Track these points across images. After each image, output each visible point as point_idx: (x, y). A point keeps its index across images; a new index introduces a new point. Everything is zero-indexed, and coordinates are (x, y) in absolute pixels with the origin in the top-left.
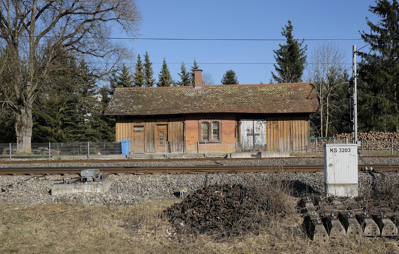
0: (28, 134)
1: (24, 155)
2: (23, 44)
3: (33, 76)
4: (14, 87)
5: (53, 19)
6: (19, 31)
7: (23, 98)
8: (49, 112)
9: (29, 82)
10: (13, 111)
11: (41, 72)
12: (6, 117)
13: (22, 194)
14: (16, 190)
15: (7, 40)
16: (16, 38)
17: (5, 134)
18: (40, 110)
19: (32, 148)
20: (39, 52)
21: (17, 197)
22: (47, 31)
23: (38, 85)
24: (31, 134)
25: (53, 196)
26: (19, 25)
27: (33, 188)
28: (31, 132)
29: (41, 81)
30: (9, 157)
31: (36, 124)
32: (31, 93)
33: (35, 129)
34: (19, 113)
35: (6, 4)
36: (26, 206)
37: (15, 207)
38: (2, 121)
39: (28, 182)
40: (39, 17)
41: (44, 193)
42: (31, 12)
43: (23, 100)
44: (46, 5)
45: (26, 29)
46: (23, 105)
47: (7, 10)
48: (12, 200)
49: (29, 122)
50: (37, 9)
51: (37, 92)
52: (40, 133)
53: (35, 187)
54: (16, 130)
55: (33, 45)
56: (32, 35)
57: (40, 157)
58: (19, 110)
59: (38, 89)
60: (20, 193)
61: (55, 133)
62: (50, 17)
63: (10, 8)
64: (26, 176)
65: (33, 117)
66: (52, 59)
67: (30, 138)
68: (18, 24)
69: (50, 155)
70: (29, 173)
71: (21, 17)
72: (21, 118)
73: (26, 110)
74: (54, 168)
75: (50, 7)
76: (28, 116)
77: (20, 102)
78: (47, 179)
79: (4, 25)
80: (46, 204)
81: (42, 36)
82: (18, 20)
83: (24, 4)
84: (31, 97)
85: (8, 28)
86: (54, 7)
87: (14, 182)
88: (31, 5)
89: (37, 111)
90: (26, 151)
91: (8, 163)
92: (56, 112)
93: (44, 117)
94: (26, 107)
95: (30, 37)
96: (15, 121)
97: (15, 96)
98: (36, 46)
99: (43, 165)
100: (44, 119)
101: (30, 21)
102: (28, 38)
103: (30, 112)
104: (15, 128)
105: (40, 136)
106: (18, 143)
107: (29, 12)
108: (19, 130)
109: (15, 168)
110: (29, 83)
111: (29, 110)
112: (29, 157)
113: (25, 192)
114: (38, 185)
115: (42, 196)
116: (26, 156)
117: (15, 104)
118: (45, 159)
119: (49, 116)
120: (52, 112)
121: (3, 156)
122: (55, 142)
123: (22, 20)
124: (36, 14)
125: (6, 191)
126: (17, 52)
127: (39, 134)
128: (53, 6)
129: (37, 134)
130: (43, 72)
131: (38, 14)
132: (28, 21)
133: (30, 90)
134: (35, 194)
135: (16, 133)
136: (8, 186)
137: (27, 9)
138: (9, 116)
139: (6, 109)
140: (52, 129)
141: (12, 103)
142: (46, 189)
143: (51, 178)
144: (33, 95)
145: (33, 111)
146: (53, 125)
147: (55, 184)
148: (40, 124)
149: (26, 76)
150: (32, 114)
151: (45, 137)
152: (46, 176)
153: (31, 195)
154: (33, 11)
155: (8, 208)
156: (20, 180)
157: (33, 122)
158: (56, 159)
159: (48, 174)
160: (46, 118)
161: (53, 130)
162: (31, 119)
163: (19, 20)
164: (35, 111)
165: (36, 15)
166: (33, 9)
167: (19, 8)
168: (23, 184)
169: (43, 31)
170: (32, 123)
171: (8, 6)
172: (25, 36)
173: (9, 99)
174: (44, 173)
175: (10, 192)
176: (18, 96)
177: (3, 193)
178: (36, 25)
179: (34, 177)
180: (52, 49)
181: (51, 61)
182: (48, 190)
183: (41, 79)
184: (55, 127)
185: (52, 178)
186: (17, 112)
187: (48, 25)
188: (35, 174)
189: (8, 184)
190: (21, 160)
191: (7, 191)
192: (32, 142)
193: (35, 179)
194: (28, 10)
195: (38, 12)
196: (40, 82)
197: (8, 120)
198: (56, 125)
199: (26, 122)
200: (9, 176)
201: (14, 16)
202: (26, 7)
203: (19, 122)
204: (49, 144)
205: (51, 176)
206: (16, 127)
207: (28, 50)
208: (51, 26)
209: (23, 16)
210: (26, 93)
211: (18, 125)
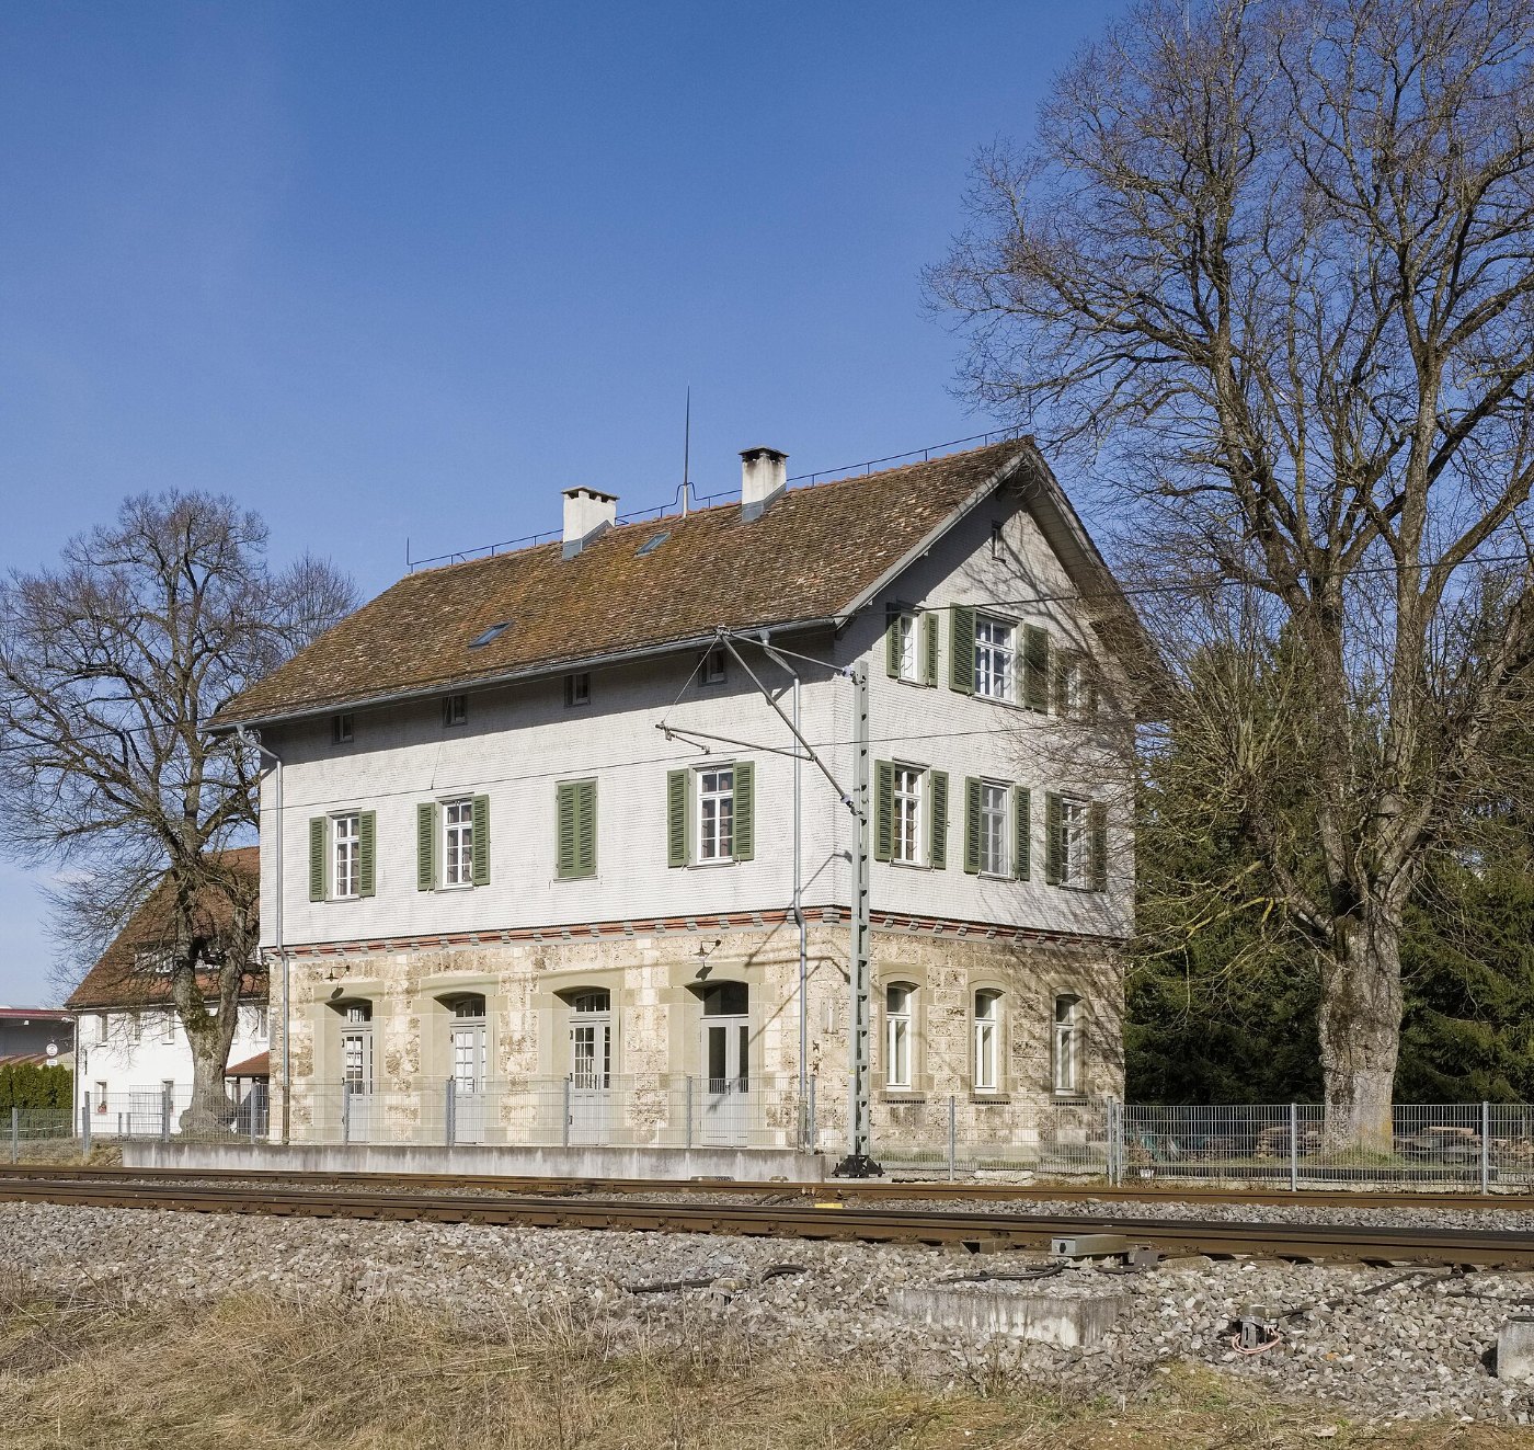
0: (1380, 1059)
1: (1356, 1164)
2: (1367, 613)
3: (1408, 768)
4: (1317, 826)
5: (1517, 466)
6: (1348, 546)
7: (1357, 881)
8: (1485, 947)
9: (1389, 798)
10: (1308, 946)
11: (1451, 741)
12: (1277, 973)
13: (1351, 1358)
14: (1322, 1338)
15: (1289, 602)
16: (1334, 582)
17: (1268, 1057)
18: (1442, 934)
19: (1397, 1128)
20: (1441, 640)
21: (1328, 1371)
22: (1486, 528)
23: (1433, 812)
24: (1392, 1057)
25: (1508, 1385)
26: (1351, 518)
27: (1403, 1333)
28: (1396, 1047)
29: (1449, 790)
30: (1288, 1173)
31: (1418, 1010)
32: (1397, 851)
33: (1412, 1031)
34: (1336, 953)
35: (1289, 424)
36: (1372, 1421)
37: (1316, 1421)
38: (1258, 995)
39: (1380, 1302)
40: (1448, 465)
41: (1458, 1362)
42: (1406, 448)
43: (1359, 887)
44: (1480, 398)
45: (1384, 532)
46: (1358, 915)
47: (1296, 454)
48: (1302, 1386)
49: (1389, 998)
50: (1439, 425)
51: (1430, 847)
52: (1436, 1054)
53: (1415, 1331)
54: (1323, 1035)
55: (1412, 607)
56: (1408, 563)
57: (1435, 1176)
58: (1339, 938)
59: (1433, 831)
60: (1342, 1354)
61: (1513, 1055)
62: (1500, 457)
63: (1308, 443)
64: (1369, 1272)
65: (1404, 973)
66: (1510, 669)
67: (1388, 1079)
68: (1344, 511)
69: (1486, 1166)
70: (1385, 1258)
71: (1360, 475)
72: (1348, 978)
73: (1371, 937)
74: (1507, 1235)
75: (1507, 401)
76: (1380, 969)
77: (1345, 901)
78: (1475, 1289)
79: (1280, 526)
80: (1471, 1419)
81: (1460, 561)
82: (1346, 492)
83: (1373, 409)
84: (1398, 870)
85: (1299, 542)
86: (1522, 400)
87: (1313, 1299)
88: (1406, 409)
89: (1422, 940)
90: (1368, 1143)
91: (1284, 1198)
92: (1522, 943)
93: (1457, 974)
94: (1372, 924)
95: (1400, 570)
96: (1317, 994)
97: (1322, 868)
98: (1427, 614)
99: (1452, 1219)
100: (1459, 984)
101: (1400, 489)
102: (1392, 576)
103: (1390, 948)
104: (1316, 1031)
105: (1439, 1067)
106: (1329, 1104)
107: (1396, 445)
108: (1338, 1042)
109: (1316, 1229)
110: (1389, 805)
111: (1387, 938)
112: (1382, 1176)
113: (1367, 1350)
114: (1430, 1319)
115: (1449, 1378)
116: (1370, 1167)
117: (1319, 909)
118: (1461, 1188)
119: (1482, 966)
120: (1497, 943)
121: (1258, 1166)
122: (1513, 1101)
123: (1363, 492)
124: (1432, 451)
125: (1275, 1338)
126: (1337, 651)
127: (1432, 1060)
128: (1517, 398)
129: (1421, 1056)
130: (1460, 742)
131: (1440, 452)
132: (1393, 490)
133: (1396, 838)
134: (1417, 1362)
135: (1320, 1051)
136: (1285, 1313)
137: (1387, 436)
138: (1289, 971)
139: (1280, 939)
140: (1497, 1028)
141: (1306, 907)
142: (1470, 1344)
143: (1493, 1287)
144: (1409, 862)
145: (1405, 940)
146: (1506, 1012)
147: (1515, 1319)
148: (1437, 1008)
149: (1377, 768)
150: (1401, 955)
151: (1462, 1072)
152: (1469, 1276)
153: (1396, 1370)
154: (1416, 438)
155: (1285, 1422)
156: (1341, 1290)
157: (1406, 999)
158: (1516, 1189)
159: (1480, 1268)
160: (1468, 977)
161: (1503, 1037)
162: (1395, 981)
163: (1349, 495)
164: (1414, 943)
165: (1431, 458)
166: (1418, 429)
167: (1350, 437)
168: (1358, 1311)
169: (1467, 530)
170: (1401, 1002)
171: (1300, 431)
172: (1378, 571)
173: (1290, 885)
174: (1461, 1258)
175: (1294, 1345)
176: (1336, 872)
177: (1263, 1347)
178: (1433, 506)
179: (1409, 1277)
180: (1510, 621)
181: (1502, 682)
182: (1480, 1350)
183: (1448, 779)
184: (1514, 1021)
185: (1501, 1288)
186: (1326, 947)
187: (1489, 498)
188: (1416, 1262)
189: (1287, 1308)
190: (1345, 1187)
191: (1280, 1338)
192: (1397, 1097)
193: (1414, 1289)
194: (1392, 439)
195: (1440, 439)
196: (1444, 796)
197: (1286, 988)
198: (1519, 1010)
199: (1368, 997)
200: (1290, 1267)
201: (1327, 476)
202: (1384, 424)
203: (1339, 1000)
204: (1481, 1109)
205: (1495, 1278)
206: (1324, 1027)
207: (1389, 638)
208: (1506, 501)
209: (1367, 469)
210: (1375, 851)
211: (1333, 1015)
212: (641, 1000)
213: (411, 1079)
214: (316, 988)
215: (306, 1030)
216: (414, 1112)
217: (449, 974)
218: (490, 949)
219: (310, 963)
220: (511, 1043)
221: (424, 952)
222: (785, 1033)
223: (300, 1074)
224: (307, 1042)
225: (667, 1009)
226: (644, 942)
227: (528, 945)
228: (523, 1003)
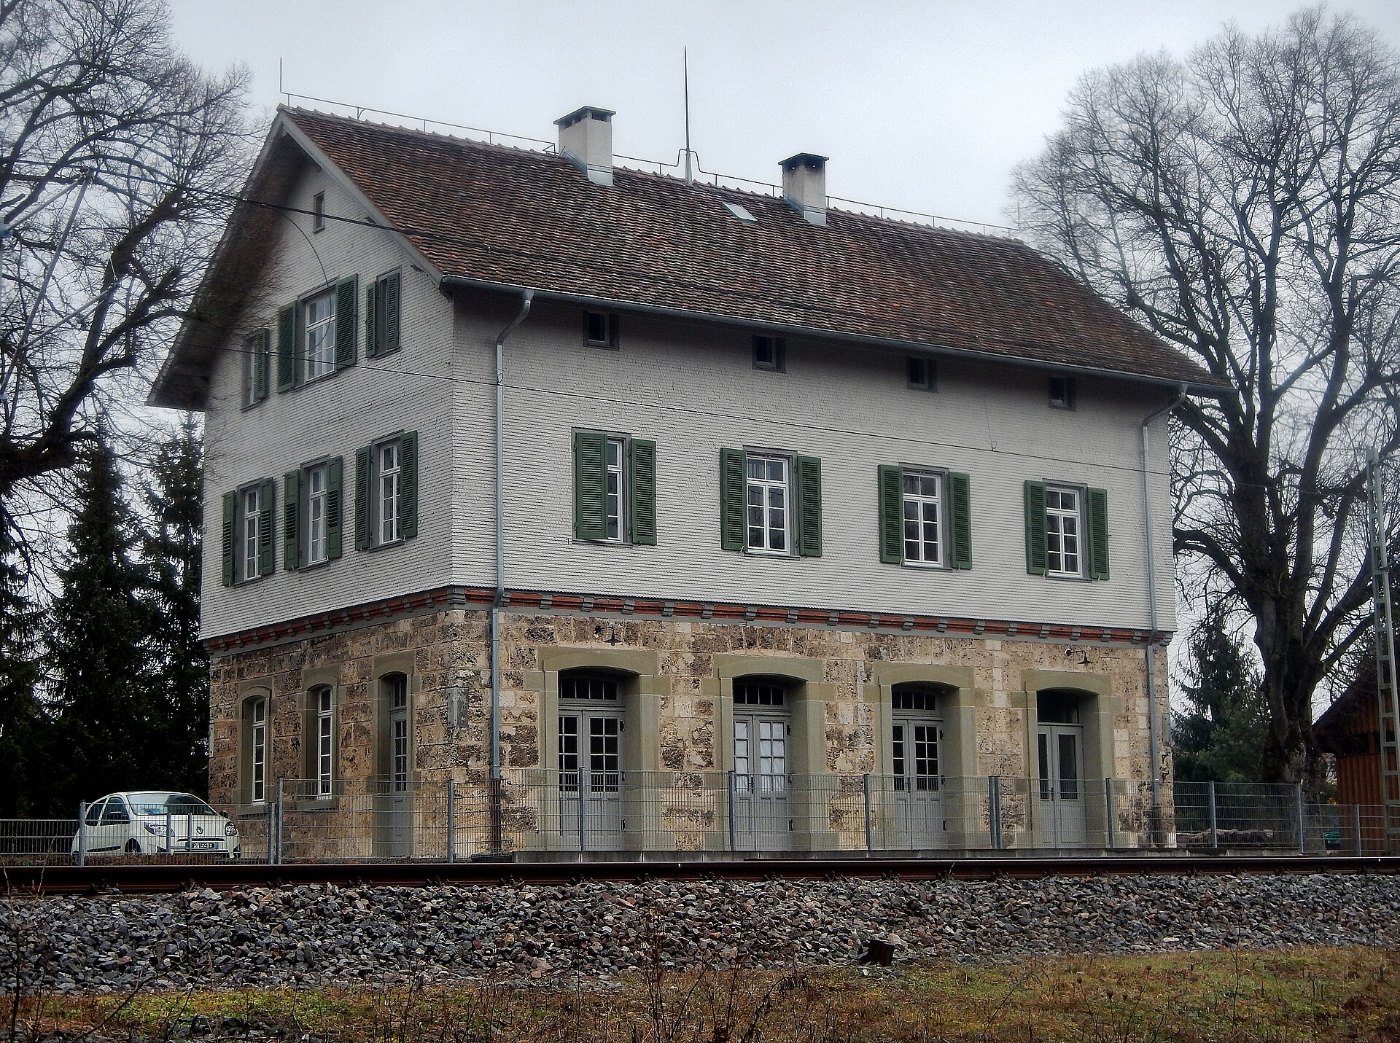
212: (992, 702)
213: (701, 774)
214: (541, 650)
215: (524, 705)
216: (708, 816)
217: (754, 652)
218: (810, 629)
219: (530, 617)
220: (840, 738)
221: (717, 623)
222: (1133, 743)
223: (513, 762)
224: (526, 721)
225: (1020, 713)
226: (993, 644)
227: (859, 631)
228: (854, 694)
